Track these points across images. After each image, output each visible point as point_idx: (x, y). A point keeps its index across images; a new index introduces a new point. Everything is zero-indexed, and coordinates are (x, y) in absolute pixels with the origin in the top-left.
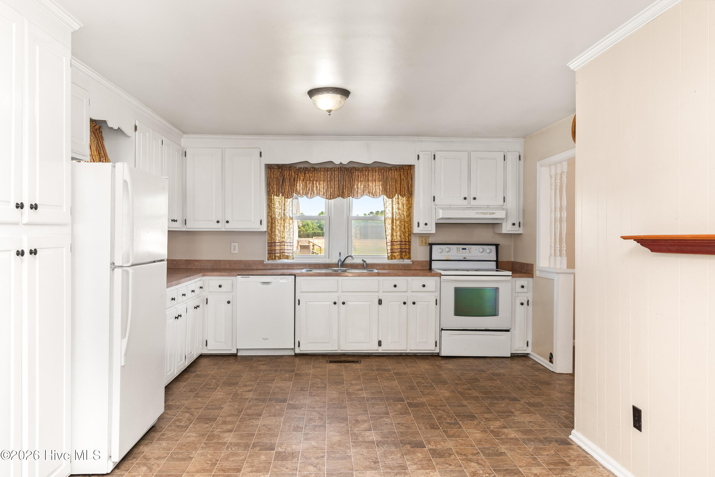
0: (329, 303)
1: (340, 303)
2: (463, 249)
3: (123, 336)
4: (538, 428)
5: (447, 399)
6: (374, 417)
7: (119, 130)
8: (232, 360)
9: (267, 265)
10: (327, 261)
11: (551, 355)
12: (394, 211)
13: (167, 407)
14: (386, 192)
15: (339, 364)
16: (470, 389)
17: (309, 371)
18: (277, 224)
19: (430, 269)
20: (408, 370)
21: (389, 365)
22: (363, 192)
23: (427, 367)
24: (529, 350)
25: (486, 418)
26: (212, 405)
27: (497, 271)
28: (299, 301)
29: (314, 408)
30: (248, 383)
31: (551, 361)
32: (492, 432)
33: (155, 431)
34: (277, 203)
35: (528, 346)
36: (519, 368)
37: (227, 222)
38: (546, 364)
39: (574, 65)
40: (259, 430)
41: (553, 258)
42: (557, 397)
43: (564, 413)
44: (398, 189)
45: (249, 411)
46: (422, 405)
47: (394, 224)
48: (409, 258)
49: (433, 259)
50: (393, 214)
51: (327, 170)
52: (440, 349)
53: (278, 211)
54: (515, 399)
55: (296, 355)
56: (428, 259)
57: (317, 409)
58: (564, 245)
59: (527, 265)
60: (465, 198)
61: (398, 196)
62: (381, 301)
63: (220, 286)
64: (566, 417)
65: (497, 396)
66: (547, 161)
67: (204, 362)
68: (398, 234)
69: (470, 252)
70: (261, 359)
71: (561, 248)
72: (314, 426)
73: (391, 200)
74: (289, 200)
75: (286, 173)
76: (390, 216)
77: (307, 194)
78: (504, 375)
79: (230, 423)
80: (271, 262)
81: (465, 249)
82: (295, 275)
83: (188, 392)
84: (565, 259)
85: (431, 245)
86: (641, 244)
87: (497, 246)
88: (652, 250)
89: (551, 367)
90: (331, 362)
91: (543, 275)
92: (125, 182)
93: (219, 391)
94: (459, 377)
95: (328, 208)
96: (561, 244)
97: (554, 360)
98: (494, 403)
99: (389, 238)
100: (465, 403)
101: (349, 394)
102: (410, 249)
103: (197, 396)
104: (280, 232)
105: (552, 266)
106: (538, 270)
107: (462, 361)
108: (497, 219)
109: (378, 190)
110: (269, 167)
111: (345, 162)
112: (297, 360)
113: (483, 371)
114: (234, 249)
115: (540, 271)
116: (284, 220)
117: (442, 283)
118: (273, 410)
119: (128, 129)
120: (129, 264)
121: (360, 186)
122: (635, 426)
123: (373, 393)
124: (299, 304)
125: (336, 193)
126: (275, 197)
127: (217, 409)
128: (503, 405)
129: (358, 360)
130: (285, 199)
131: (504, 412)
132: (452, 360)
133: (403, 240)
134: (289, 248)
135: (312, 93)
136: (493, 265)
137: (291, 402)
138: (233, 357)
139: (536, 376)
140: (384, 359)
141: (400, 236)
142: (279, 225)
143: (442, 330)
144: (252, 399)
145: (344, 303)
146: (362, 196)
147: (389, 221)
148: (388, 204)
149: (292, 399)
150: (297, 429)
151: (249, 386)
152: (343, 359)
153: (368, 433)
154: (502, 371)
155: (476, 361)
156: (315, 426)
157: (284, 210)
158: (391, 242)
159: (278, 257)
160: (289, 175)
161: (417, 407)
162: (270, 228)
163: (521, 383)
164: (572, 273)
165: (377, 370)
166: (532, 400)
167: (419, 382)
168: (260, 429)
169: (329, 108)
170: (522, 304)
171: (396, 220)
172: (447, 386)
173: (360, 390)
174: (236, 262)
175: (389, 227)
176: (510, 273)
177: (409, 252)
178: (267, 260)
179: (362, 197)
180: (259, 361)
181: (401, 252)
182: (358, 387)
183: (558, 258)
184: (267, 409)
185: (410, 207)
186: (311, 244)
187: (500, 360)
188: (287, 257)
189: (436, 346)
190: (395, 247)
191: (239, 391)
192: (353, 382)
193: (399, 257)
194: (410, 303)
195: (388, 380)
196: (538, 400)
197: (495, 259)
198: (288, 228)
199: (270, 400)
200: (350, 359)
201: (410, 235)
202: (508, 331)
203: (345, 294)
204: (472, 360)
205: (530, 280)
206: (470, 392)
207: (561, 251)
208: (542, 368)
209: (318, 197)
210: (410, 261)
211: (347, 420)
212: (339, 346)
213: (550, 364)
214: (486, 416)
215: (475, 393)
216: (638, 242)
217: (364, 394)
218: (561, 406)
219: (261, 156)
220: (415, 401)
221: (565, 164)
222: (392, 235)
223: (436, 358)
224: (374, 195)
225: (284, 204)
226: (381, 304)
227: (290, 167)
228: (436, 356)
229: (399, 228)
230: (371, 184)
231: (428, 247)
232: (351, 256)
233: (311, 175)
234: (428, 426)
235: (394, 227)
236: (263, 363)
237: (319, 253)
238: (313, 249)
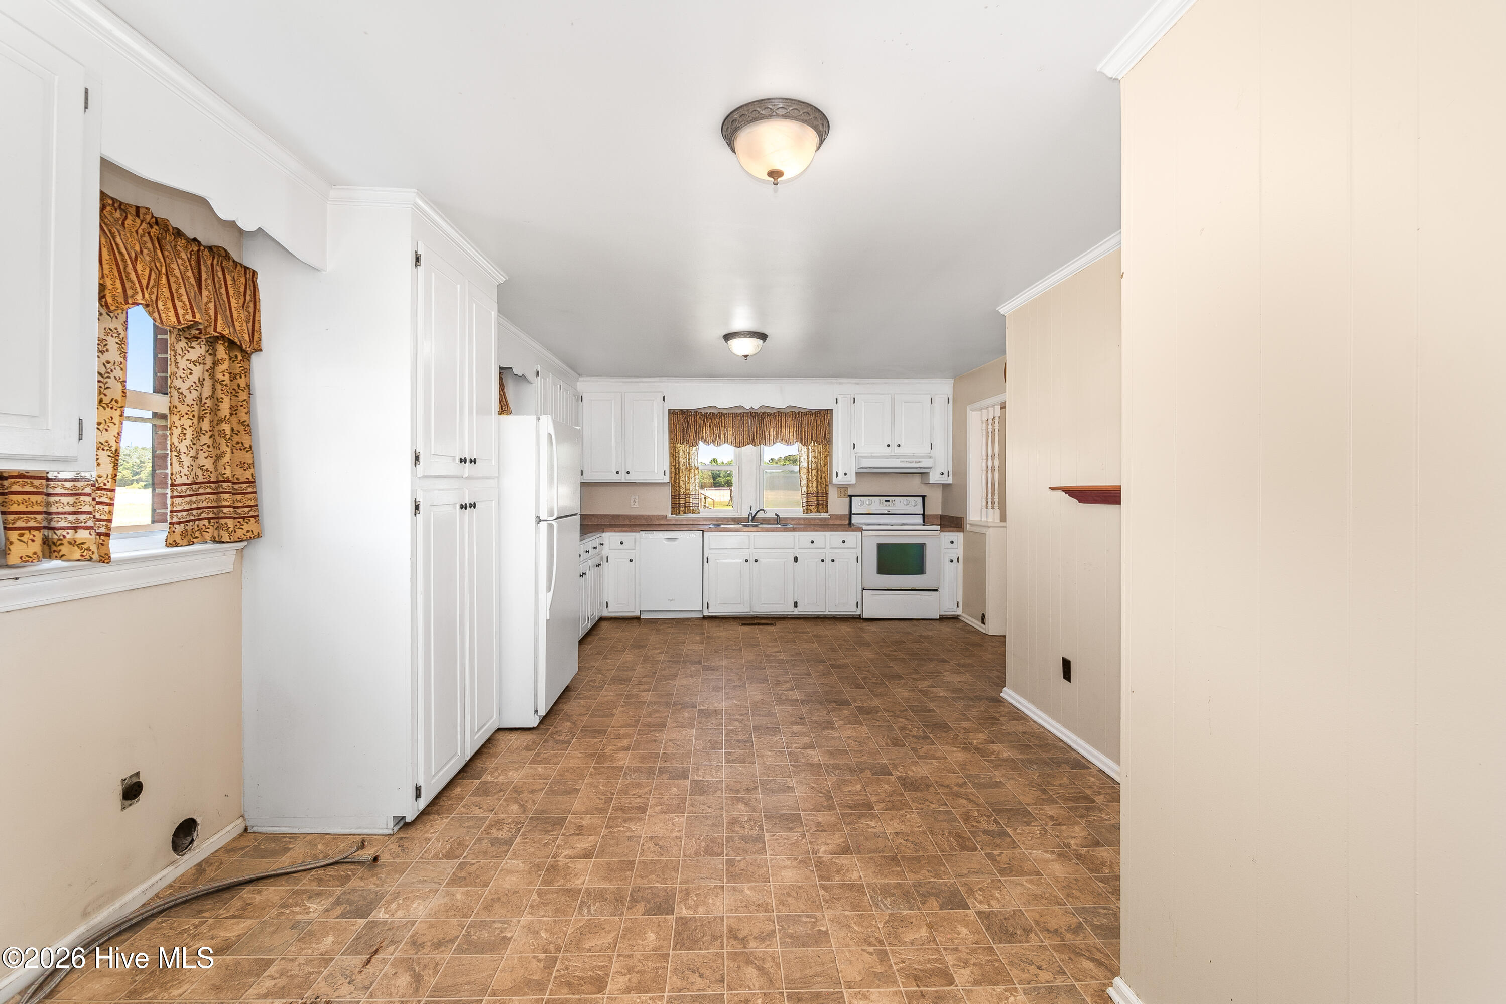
0: (741, 560)
1: (752, 561)
2: (886, 501)
3: (549, 590)
4: (968, 688)
5: (872, 660)
6: (795, 678)
7: (523, 377)
8: (635, 623)
9: (670, 519)
10: (736, 515)
11: (984, 615)
12: (810, 459)
13: (580, 668)
14: (801, 439)
15: (753, 626)
16: (896, 651)
17: (721, 634)
18: (681, 475)
19: (850, 524)
20: (827, 632)
21: (807, 627)
22: (776, 439)
23: (848, 629)
24: (959, 612)
25: (913, 679)
26: (623, 667)
27: (924, 525)
28: (707, 559)
29: (732, 669)
30: (657, 646)
31: (983, 623)
32: (920, 691)
33: (569, 691)
34: (681, 451)
35: (958, 607)
36: (949, 630)
37: (628, 473)
38: (978, 625)
39: (1004, 309)
40: (677, 690)
41: (985, 510)
42: (989, 659)
43: (996, 673)
44: (814, 436)
45: (664, 673)
46: (845, 666)
47: (810, 474)
48: (827, 512)
49: (853, 512)
50: (808, 463)
51: (735, 415)
52: (862, 611)
53: (682, 461)
54: (944, 661)
55: (705, 618)
56: (848, 513)
57: (734, 670)
58: (996, 497)
59: (957, 518)
60: (888, 446)
61: (814, 443)
62: (797, 558)
63: (622, 543)
64: (998, 677)
65: (925, 657)
66: (978, 405)
67: (605, 625)
68: (815, 485)
69: (894, 504)
70: (666, 622)
71: (993, 499)
72: (734, 686)
73: (806, 448)
74: (694, 448)
75: (691, 419)
76: (805, 465)
77: (714, 441)
78: (932, 637)
79: (646, 683)
80: (674, 516)
81: (889, 501)
82: (703, 531)
83: (596, 654)
84: (997, 512)
85: (851, 497)
86: (1069, 496)
87: (924, 497)
88: (1080, 501)
89: (983, 628)
90: (743, 625)
91: (974, 529)
92: (550, 435)
93: (628, 654)
94: (883, 639)
95: (738, 457)
96: (993, 495)
97: (987, 621)
98: (923, 664)
99: (804, 489)
100: (891, 664)
101: (766, 655)
102: (827, 502)
103: (605, 658)
104: (684, 483)
105: (984, 519)
106: (969, 523)
107: (886, 623)
108: (924, 468)
109: (792, 437)
110: (673, 413)
111: (756, 406)
112: (706, 622)
113: (909, 633)
114: (635, 502)
115: (971, 524)
116: (689, 471)
117: (863, 538)
118: (689, 671)
119: (531, 376)
120: (555, 517)
121: (772, 432)
122: (1065, 677)
123: (792, 655)
124: (707, 562)
125: (746, 440)
126: (679, 445)
127: (630, 670)
128: (932, 666)
129: (773, 622)
130: (689, 447)
131: (932, 673)
132: (874, 623)
133: (820, 492)
134: (694, 501)
135: (728, 337)
136: (920, 519)
137: (706, 664)
138: (636, 621)
139: (967, 638)
140: (801, 621)
141: (817, 488)
142: (683, 476)
143: (864, 589)
144: (665, 661)
145: (756, 561)
146: (774, 443)
147: (804, 471)
148: (803, 452)
149: (707, 660)
150: (717, 689)
151: (659, 648)
152: (756, 621)
153: (791, 693)
154: (930, 633)
155: (902, 624)
156: (736, 686)
157: (689, 460)
158: (807, 493)
159: (682, 511)
160: (694, 421)
161: (840, 668)
162: (673, 479)
163: (951, 645)
164: (1003, 527)
165: (794, 632)
166: (962, 661)
167: (841, 644)
168: (679, 688)
169: (746, 354)
170: (952, 561)
171: (812, 470)
172: (871, 648)
173: (777, 652)
174: (636, 517)
175: (804, 477)
176: (938, 527)
177: (827, 505)
178: (670, 515)
179: (774, 445)
180: (665, 624)
181: (818, 505)
182: (776, 649)
183: (991, 510)
184: (683, 670)
185: (827, 455)
186: (703, 497)
187: (928, 622)
188: (693, 512)
189: (857, 607)
190: (811, 499)
191: (650, 653)
192: (770, 644)
193: (816, 510)
194: (828, 560)
195: (807, 642)
196: (968, 661)
197: (922, 513)
198: (693, 480)
199: (684, 662)
200: (763, 621)
201: (827, 486)
202: (936, 590)
203: (756, 550)
204: (897, 623)
205: (961, 535)
206: (896, 653)
207: (993, 503)
208: (973, 630)
209: (726, 445)
210: (827, 514)
211: (768, 681)
212: (751, 607)
213: (983, 625)
214: (914, 676)
215: (901, 655)
216: (1066, 493)
217: (783, 656)
218: (994, 667)
219: (664, 400)
220: (838, 663)
221: (998, 407)
222: (808, 486)
223: (858, 620)
224: (788, 443)
225: (689, 453)
226: (797, 561)
227: (696, 412)
228: (859, 618)
229: (815, 478)
230: (784, 431)
231: (848, 499)
232: (764, 510)
233: (718, 421)
234: (853, 687)
235: (810, 477)
236: (669, 626)
237: (712, 507)
238: (705, 503)
